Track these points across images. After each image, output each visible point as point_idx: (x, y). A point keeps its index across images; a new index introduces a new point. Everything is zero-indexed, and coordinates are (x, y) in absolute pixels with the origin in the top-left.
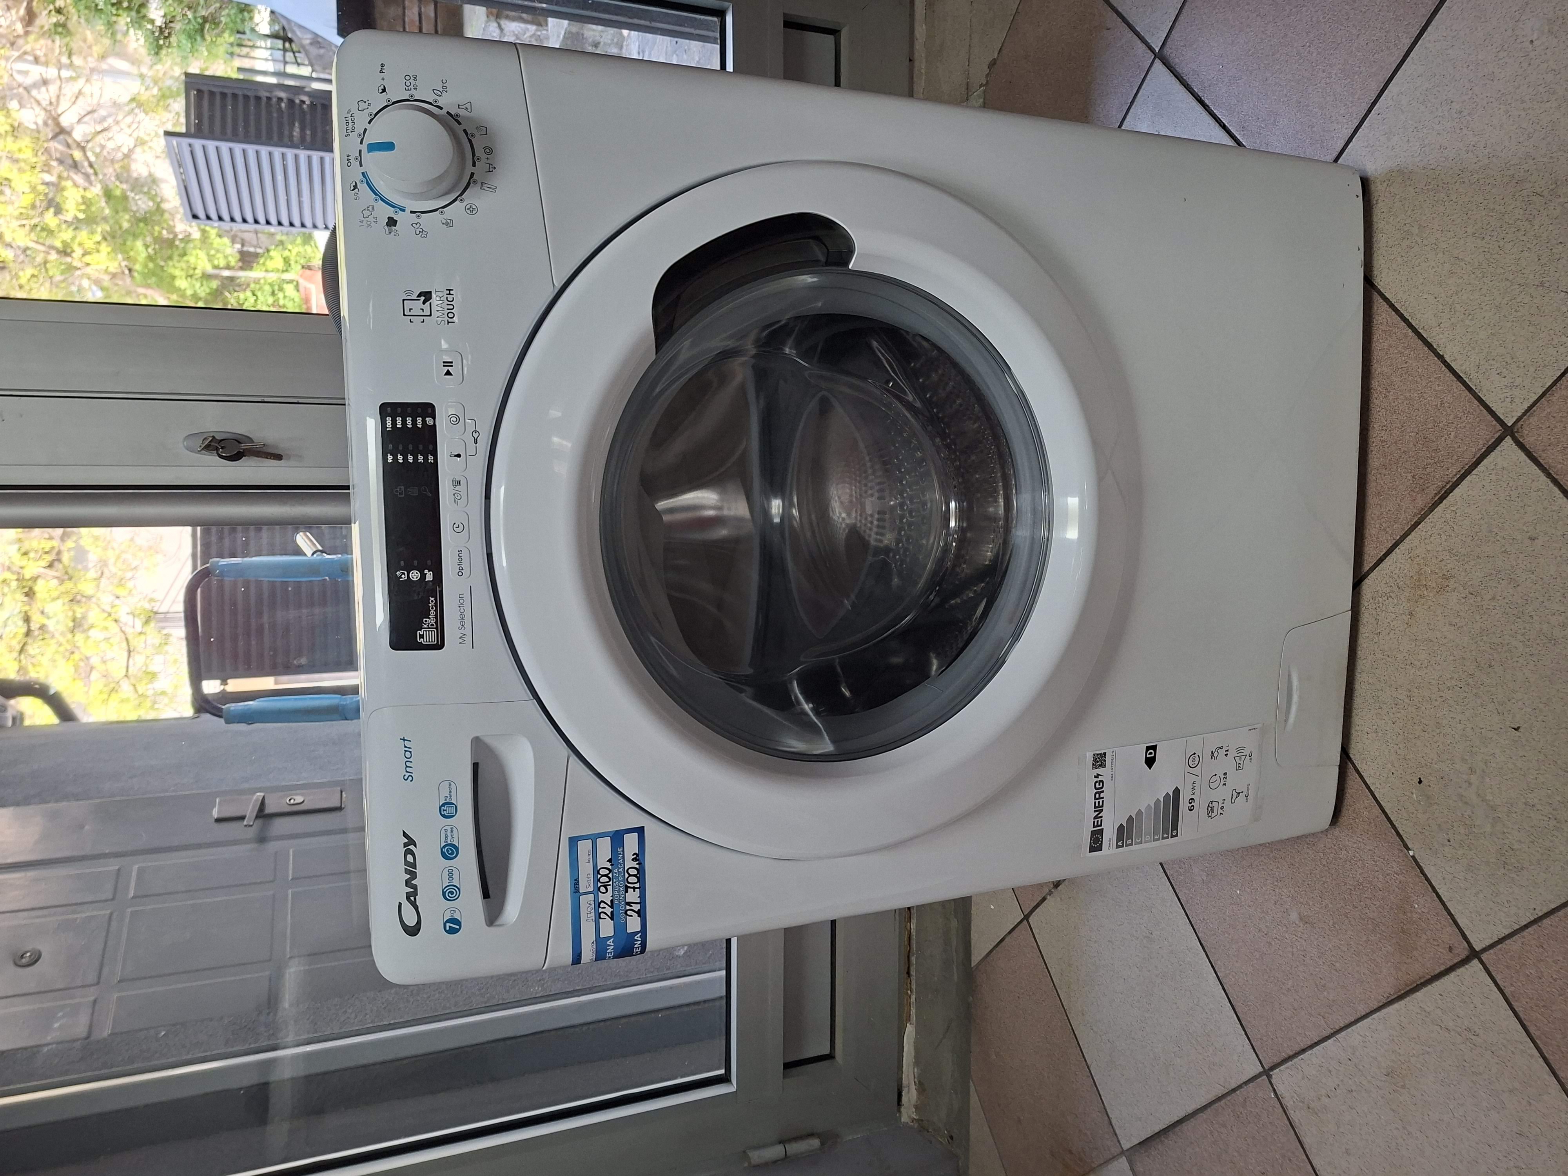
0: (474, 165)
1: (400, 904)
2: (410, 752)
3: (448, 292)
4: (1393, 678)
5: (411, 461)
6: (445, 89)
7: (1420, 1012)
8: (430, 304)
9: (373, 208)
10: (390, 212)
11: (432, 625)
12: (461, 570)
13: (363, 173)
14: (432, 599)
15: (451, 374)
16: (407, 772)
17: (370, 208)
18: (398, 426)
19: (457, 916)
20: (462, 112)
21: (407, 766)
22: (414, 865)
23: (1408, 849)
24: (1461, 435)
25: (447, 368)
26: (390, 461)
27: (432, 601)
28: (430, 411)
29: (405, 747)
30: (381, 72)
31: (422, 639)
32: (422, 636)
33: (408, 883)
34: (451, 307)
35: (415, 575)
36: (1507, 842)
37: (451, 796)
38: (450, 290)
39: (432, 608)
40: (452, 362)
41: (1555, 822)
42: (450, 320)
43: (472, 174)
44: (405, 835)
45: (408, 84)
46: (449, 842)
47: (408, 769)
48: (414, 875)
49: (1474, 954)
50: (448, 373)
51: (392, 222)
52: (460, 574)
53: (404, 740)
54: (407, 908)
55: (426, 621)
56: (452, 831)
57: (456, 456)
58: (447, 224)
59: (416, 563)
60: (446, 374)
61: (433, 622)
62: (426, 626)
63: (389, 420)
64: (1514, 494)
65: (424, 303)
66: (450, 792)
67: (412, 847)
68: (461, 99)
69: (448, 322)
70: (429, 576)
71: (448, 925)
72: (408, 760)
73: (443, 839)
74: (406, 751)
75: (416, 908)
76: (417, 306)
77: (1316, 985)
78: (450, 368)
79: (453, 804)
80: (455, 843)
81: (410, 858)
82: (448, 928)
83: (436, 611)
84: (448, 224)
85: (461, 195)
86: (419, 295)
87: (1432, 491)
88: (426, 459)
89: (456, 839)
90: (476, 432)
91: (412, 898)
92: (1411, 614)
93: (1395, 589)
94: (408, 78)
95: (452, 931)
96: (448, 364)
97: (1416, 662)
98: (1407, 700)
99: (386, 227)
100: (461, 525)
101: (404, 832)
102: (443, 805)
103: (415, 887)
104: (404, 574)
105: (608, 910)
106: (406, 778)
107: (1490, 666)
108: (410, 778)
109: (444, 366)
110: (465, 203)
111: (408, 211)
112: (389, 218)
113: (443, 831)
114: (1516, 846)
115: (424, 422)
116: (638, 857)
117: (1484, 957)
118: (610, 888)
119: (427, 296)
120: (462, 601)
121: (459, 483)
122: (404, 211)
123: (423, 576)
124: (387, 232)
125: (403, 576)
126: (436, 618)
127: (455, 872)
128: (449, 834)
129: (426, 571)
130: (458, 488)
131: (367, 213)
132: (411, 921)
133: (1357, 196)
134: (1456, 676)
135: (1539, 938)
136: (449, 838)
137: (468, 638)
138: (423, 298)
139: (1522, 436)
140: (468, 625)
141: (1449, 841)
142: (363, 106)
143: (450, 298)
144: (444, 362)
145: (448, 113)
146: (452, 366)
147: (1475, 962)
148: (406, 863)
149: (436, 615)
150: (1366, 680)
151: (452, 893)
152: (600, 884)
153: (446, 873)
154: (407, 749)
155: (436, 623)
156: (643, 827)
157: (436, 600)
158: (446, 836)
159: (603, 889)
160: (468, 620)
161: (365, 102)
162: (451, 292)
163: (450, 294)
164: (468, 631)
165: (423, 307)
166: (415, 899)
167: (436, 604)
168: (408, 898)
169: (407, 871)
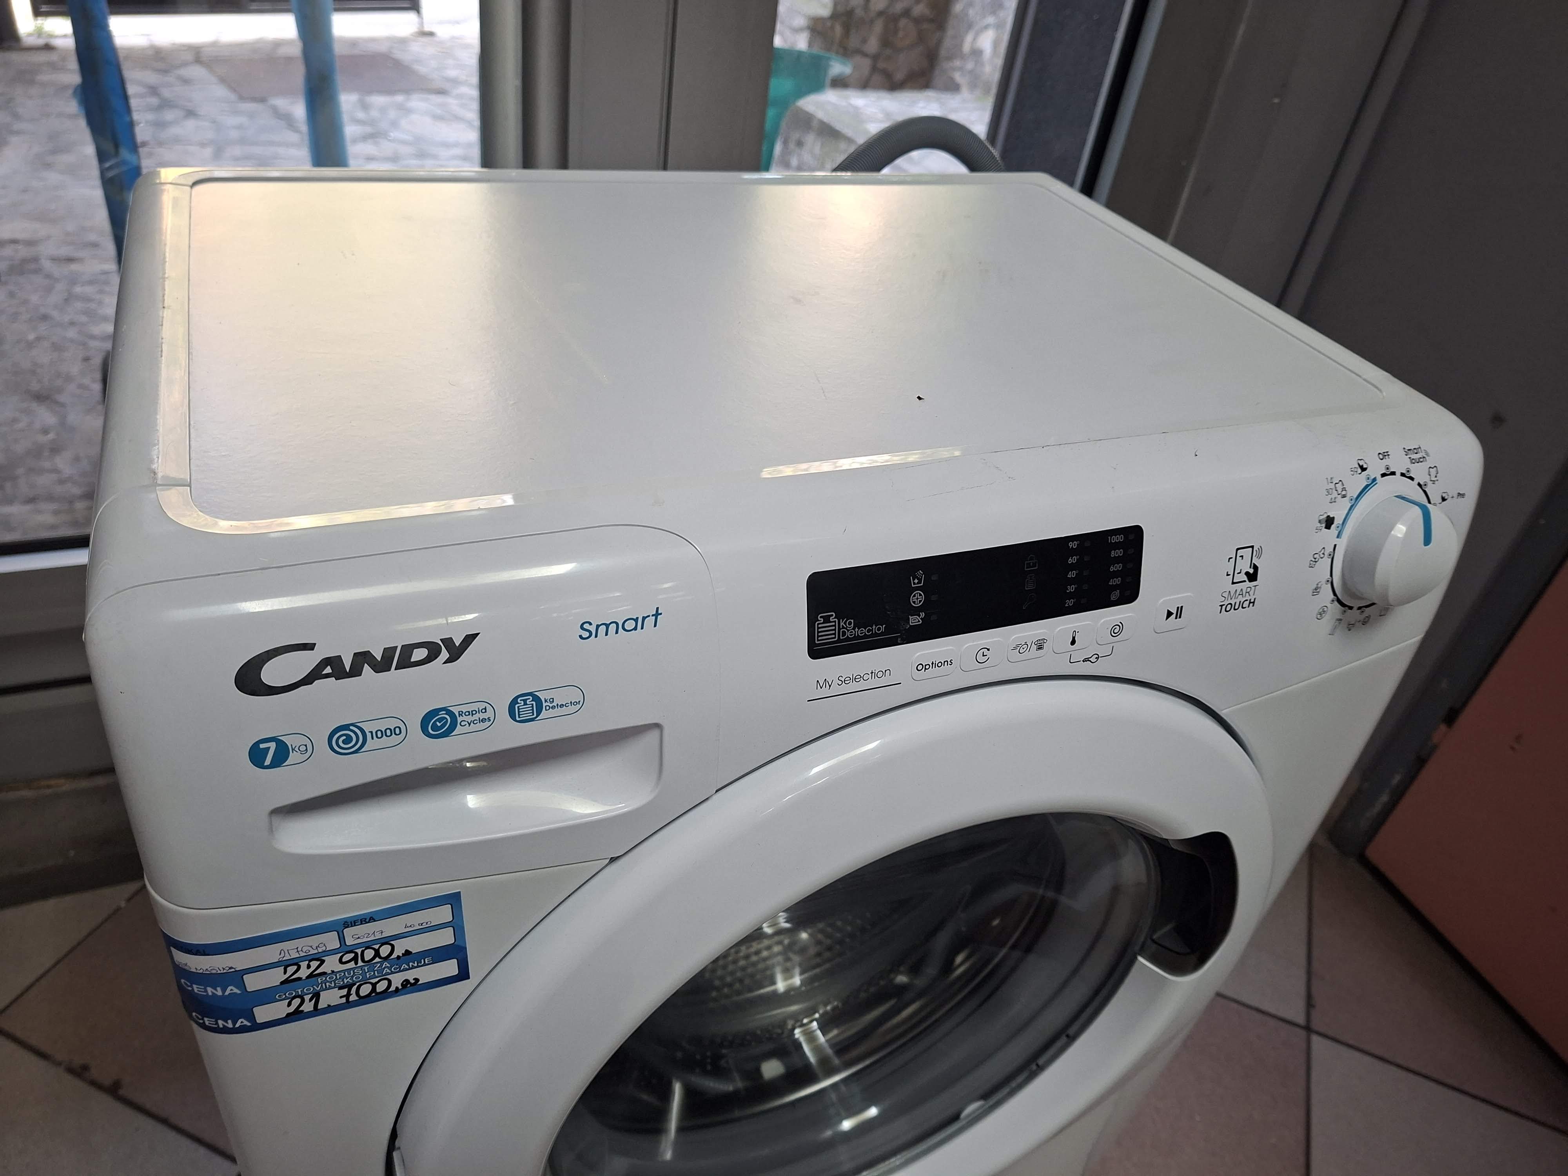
0: (1359, 608)
1: (310, 647)
2: (635, 629)
3: (1252, 601)
5: (1070, 575)
8: (1245, 581)
9: (1344, 496)
10: (1339, 519)
11: (844, 633)
12: (925, 668)
13: (1375, 479)
14: (883, 628)
15: (1167, 618)
16: (598, 626)
17: (1344, 493)
18: (1113, 552)
19: (293, 757)
21: (607, 626)
22: (405, 663)
25: (1175, 612)
26: (1071, 545)
27: (879, 629)
28: (1128, 593)
29: (644, 618)
31: (824, 619)
32: (827, 620)
33: (362, 658)
34: (1237, 607)
35: (917, 599)
37: (553, 708)
38: (1254, 602)
39: (869, 633)
40: (1180, 617)
42: (1224, 607)
43: (1351, 608)
44: (470, 639)
46: (459, 719)
47: (603, 629)
48: (382, 665)
50: (1169, 614)
51: (1329, 522)
52: (920, 667)
53: (657, 614)
54: (306, 662)
55: (850, 623)
56: (484, 720)
57: (1074, 638)
59: (934, 598)
60: (1168, 611)
61: (848, 634)
62: (842, 624)
63: (1120, 538)
65: (1246, 573)
66: (562, 706)
67: (445, 654)
69: (1222, 606)
70: (915, 622)
71: (273, 746)
72: (620, 627)
73: (464, 709)
74: (636, 620)
75: (308, 680)
76: (1245, 566)
78: (1174, 616)
79: (538, 716)
80: (459, 729)
81: (419, 654)
82: (262, 746)
83: (866, 636)
84: (1316, 590)
85: (1339, 601)
86: (1255, 567)
88: (1071, 596)
89: (467, 729)
91: (328, 670)
95: (257, 755)
96: (1179, 612)
99: (1325, 516)
100: (986, 658)
101: (476, 635)
102: (537, 699)
103: (356, 671)
104: (919, 582)
105: (303, 973)
106: (586, 626)
108: (585, 635)
109: (1178, 608)
110: (1329, 605)
111: (1337, 542)
112: (1334, 518)
113: (482, 706)
115: (1115, 589)
116: (409, 986)
118: (350, 965)
119: (1253, 576)
120: (880, 674)
121: (1040, 647)
122: (1338, 537)
123: (916, 611)
124: (1321, 518)
125: (916, 581)
126: (855, 638)
127: (395, 739)
128: (476, 717)
129: (923, 615)
130: (1034, 647)
131: (1339, 486)
132: (270, 674)
136: (469, 718)
137: (824, 694)
138: (1251, 571)
140: (845, 688)
142: (1432, 473)
143: (1246, 604)
144: (1182, 607)
146: (1176, 618)
148: (408, 649)
149: (858, 637)
151: (348, 740)
152: (359, 951)
153: (392, 724)
154: (639, 623)
155: (848, 639)
156: (465, 978)
157: (882, 634)
158: (471, 713)
159: (348, 957)
160: (853, 686)
161: (1436, 477)
162: (1251, 604)
163: (1250, 603)
164: (835, 690)
165: (1243, 572)
166: (327, 676)
167: (876, 635)
168: (327, 661)
169: (389, 653)
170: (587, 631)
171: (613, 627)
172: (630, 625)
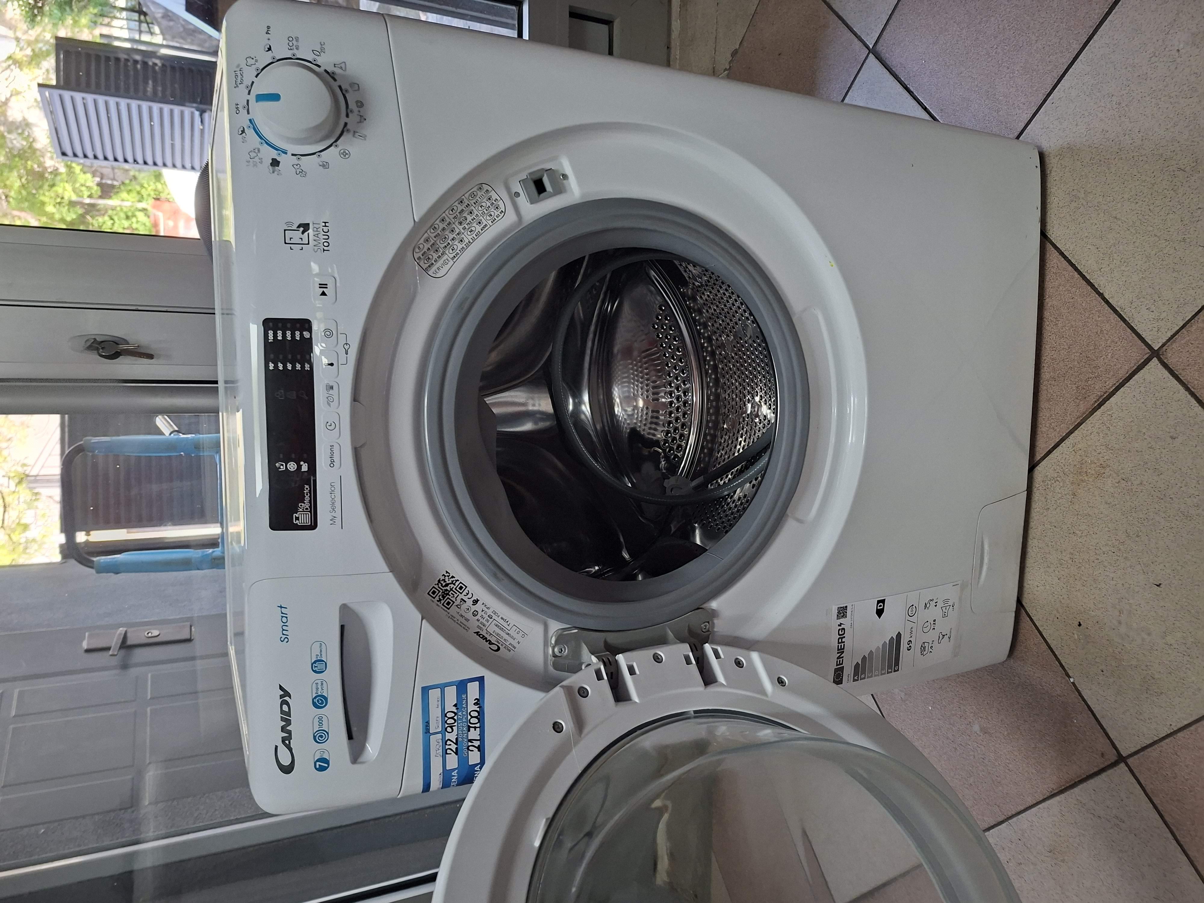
0: (347, 116)
1: (276, 747)
2: (286, 617)
3: (324, 224)
4: (1059, 544)
5: (290, 368)
6: (323, 50)
7: (1077, 803)
8: (308, 234)
9: (259, 151)
10: (274, 154)
11: (307, 509)
12: (332, 462)
13: (250, 120)
14: (306, 486)
15: (326, 295)
16: (283, 634)
17: (256, 151)
18: (279, 338)
19: (326, 756)
20: (338, 71)
21: (283, 630)
22: (289, 714)
23: (1069, 677)
24: (1116, 356)
25: (322, 290)
26: (271, 368)
27: (307, 489)
28: (307, 326)
29: (282, 613)
30: (267, 33)
31: (297, 521)
32: (297, 519)
33: (283, 729)
34: (327, 237)
35: (292, 466)
36: (1150, 672)
37: (321, 655)
38: (325, 223)
39: (307, 495)
40: (326, 285)
41: (1188, 658)
42: (325, 248)
43: (346, 124)
44: (281, 688)
45: (291, 44)
46: (320, 694)
47: (284, 632)
48: (288, 722)
49: (1121, 759)
50: (323, 294)
51: (275, 163)
52: (332, 465)
53: (281, 607)
54: (282, 749)
55: (301, 505)
56: (322, 684)
57: (329, 364)
58: (323, 166)
59: (293, 456)
60: (321, 295)
61: (307, 507)
62: (301, 510)
63: (271, 333)
64: (1159, 403)
65: (303, 233)
66: (321, 651)
67: (287, 698)
68: (338, 60)
69: (324, 250)
70: (305, 467)
71: (318, 763)
72: (285, 624)
73: (314, 691)
74: (282, 617)
75: (290, 750)
76: (297, 236)
77: (993, 781)
78: (325, 290)
79: (324, 661)
80: (325, 694)
81: (285, 708)
82: (318, 767)
83: (310, 497)
84: (325, 165)
85: (336, 141)
86: (299, 227)
87: (1092, 399)
88: (303, 367)
89: (325, 691)
90: (347, 344)
91: (287, 742)
92: (1074, 494)
93: (1061, 474)
94: (291, 39)
95: (322, 769)
96: (323, 286)
97: (1077, 532)
98: (1070, 561)
99: (270, 167)
100: (333, 424)
101: (280, 686)
102: (315, 662)
103: (289, 732)
104: (283, 465)
105: (454, 747)
106: (282, 639)
107: (1138, 536)
108: (286, 640)
109: (320, 287)
110: (340, 148)
111: (289, 154)
112: (273, 159)
113: (314, 685)
114: (1156, 676)
115: (301, 335)
116: (479, 702)
117: (1130, 761)
118: (455, 728)
119: (305, 227)
120: (333, 489)
121: (332, 388)
122: (286, 153)
123: (299, 467)
124: (271, 172)
125: (282, 467)
126: (310, 502)
127: (325, 719)
128: (319, 687)
129: (302, 463)
130: (331, 392)
131: (253, 155)
133: (1037, 167)
134: (1110, 543)
135: (1174, 747)
136: (320, 689)
137: (338, 521)
138: (302, 229)
139: (1166, 358)
140: (337, 509)
141: (1102, 671)
142: (250, 61)
143: (326, 229)
144: (320, 284)
145: (326, 71)
146: (326, 288)
147: (1122, 765)
148: (282, 712)
149: (310, 501)
150: (1037, 545)
151: (321, 736)
152: (447, 725)
153: (316, 720)
154: (284, 616)
155: (310, 507)
156: (484, 676)
157: (310, 487)
158: (317, 689)
159: (449, 729)
160: (338, 505)
161: (253, 59)
162: (327, 224)
163: (325, 226)
164: (338, 514)
165: (302, 236)
166: (289, 742)
167: (310, 491)
168: (283, 742)
169: (282, 719)
170: (285, 639)
171: (284, 628)
172: (284, 620)
